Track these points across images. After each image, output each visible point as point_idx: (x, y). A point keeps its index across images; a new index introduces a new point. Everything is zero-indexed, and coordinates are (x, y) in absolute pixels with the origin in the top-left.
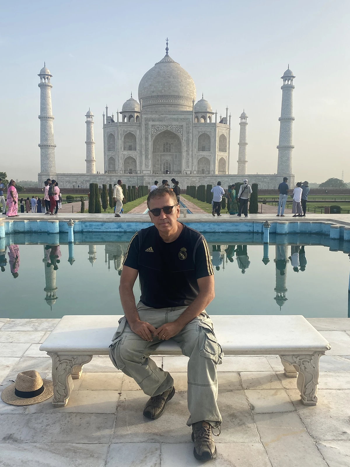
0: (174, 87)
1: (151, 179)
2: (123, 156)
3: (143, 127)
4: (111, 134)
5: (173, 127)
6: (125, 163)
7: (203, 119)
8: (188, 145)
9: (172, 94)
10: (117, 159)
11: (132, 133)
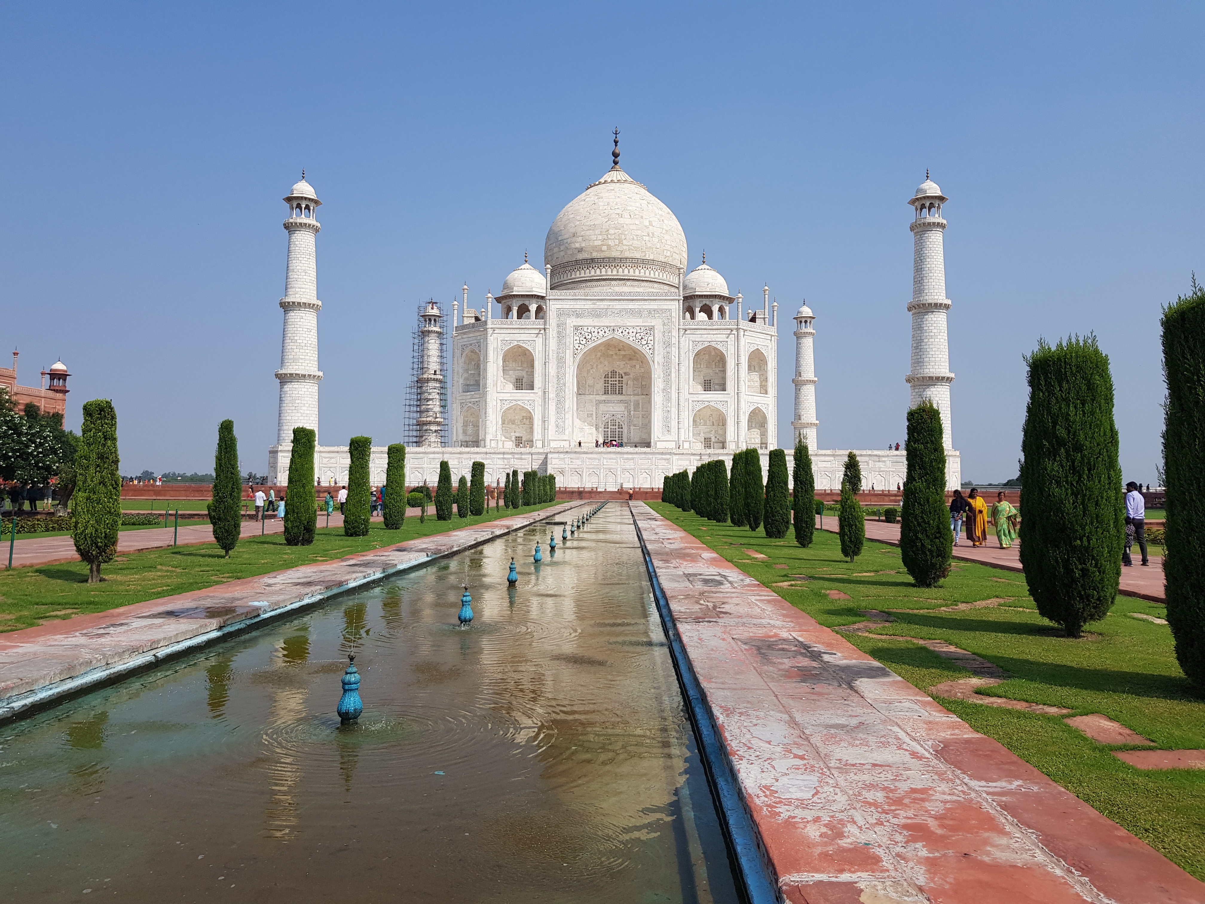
0: (633, 239)
1: (567, 461)
2: (499, 404)
3: (552, 332)
4: (472, 351)
5: (627, 331)
6: (503, 423)
7: (706, 316)
8: (668, 374)
9: (627, 254)
10: (483, 412)
11: (524, 345)
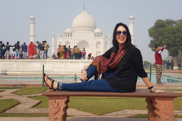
0: (87, 23)
3: (73, 39)
4: (60, 42)
5: (85, 39)
8: (92, 46)
9: (86, 26)
11: (69, 41)
